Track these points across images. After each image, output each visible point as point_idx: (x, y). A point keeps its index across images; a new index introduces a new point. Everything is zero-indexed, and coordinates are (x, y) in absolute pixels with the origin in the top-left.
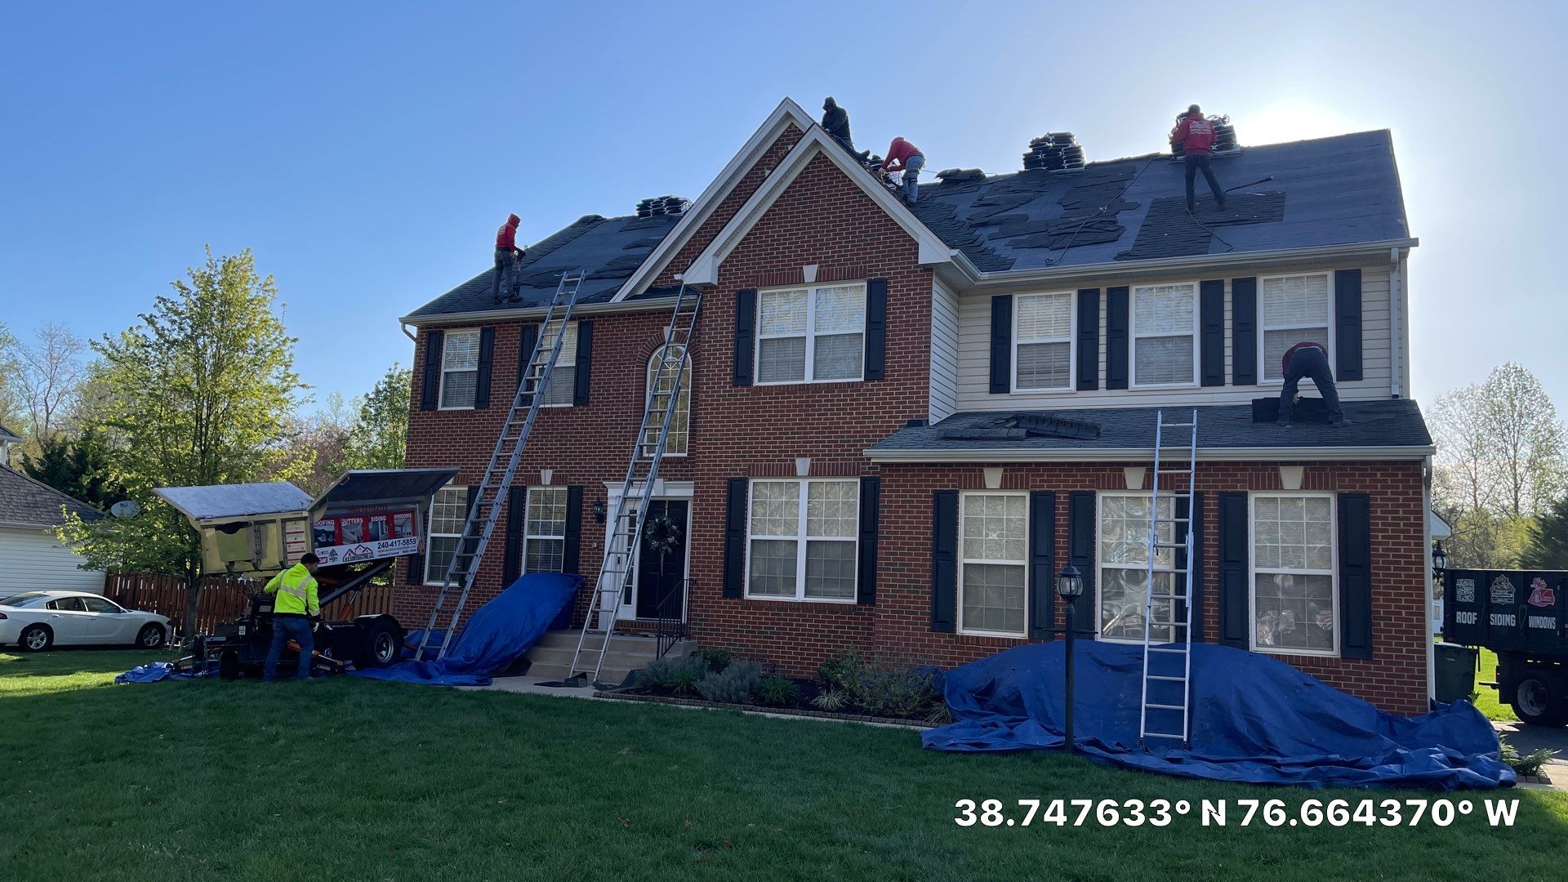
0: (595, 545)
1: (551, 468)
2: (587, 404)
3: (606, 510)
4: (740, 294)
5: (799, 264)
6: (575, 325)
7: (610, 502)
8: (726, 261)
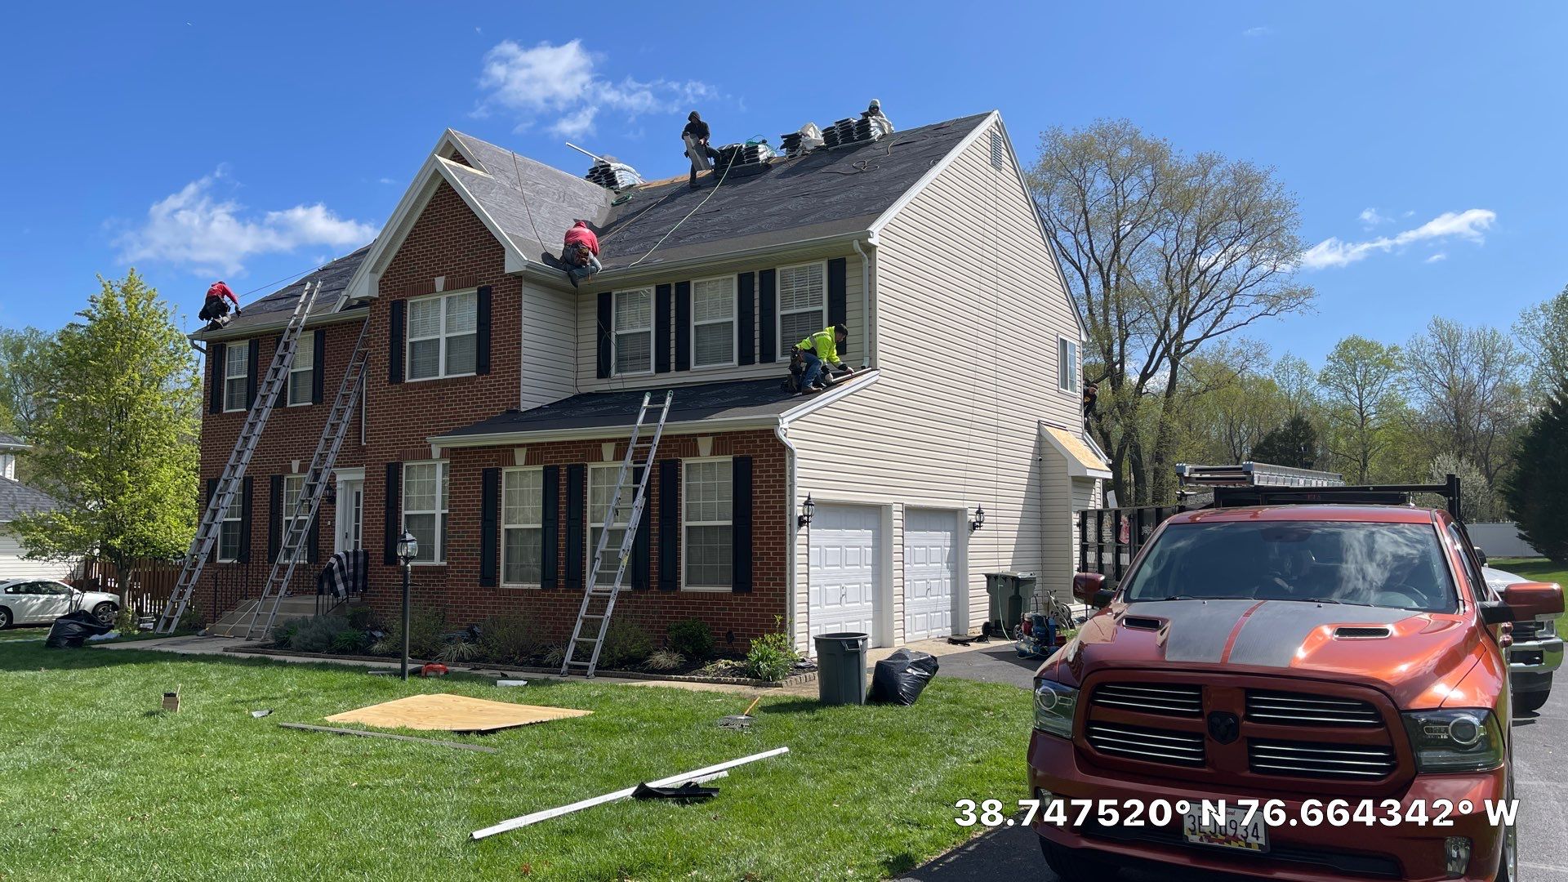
0: (329, 523)
1: (299, 459)
2: (321, 403)
3: (335, 493)
4: (393, 304)
5: (433, 276)
6: (311, 334)
7: (339, 486)
8: (384, 276)
